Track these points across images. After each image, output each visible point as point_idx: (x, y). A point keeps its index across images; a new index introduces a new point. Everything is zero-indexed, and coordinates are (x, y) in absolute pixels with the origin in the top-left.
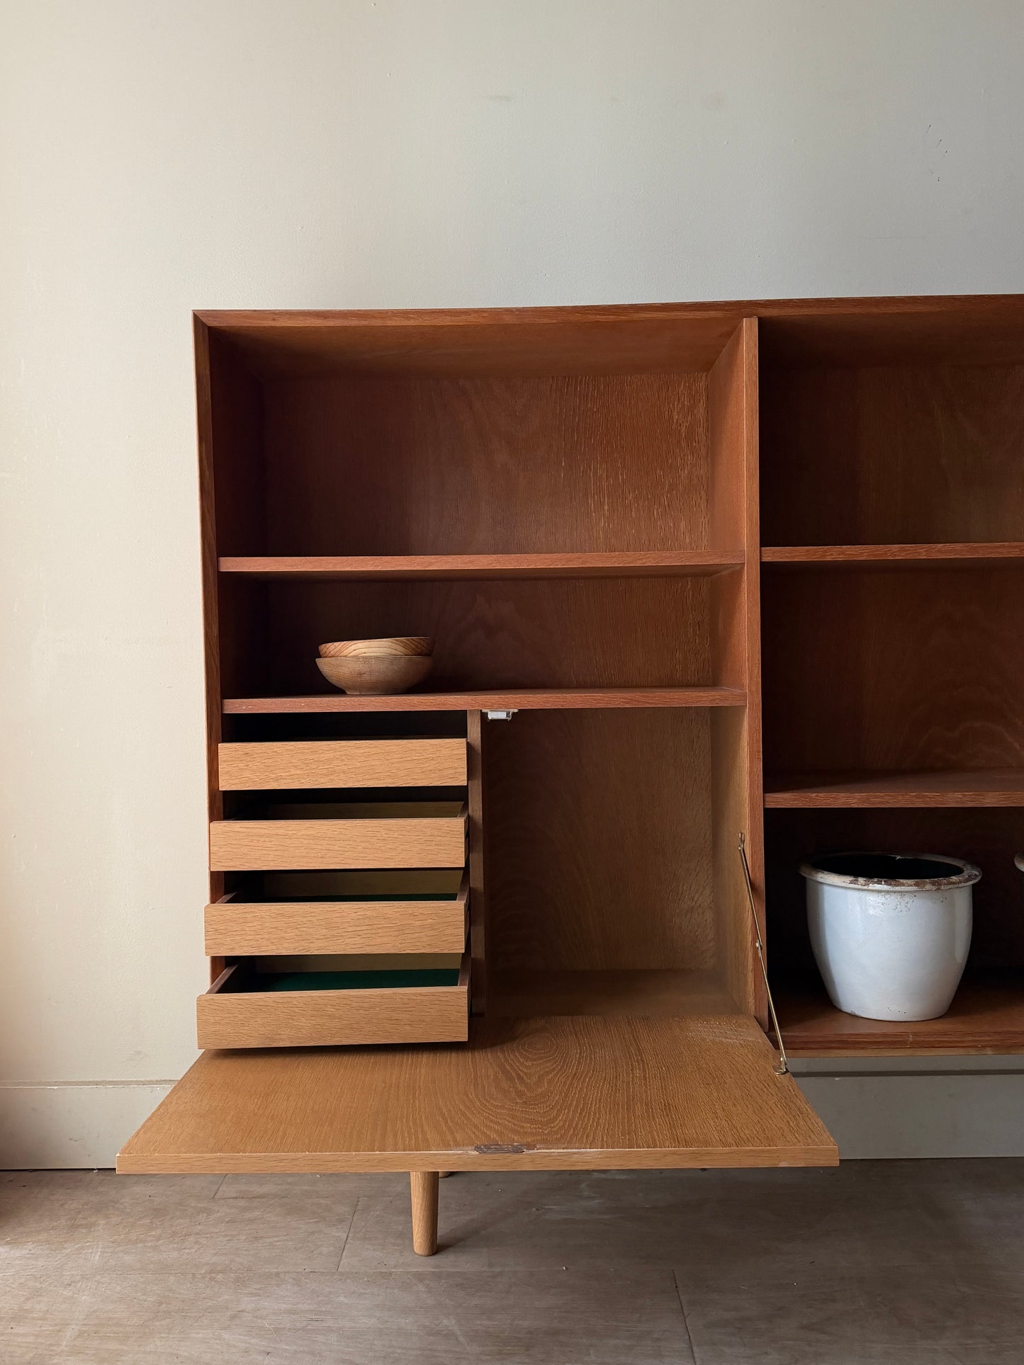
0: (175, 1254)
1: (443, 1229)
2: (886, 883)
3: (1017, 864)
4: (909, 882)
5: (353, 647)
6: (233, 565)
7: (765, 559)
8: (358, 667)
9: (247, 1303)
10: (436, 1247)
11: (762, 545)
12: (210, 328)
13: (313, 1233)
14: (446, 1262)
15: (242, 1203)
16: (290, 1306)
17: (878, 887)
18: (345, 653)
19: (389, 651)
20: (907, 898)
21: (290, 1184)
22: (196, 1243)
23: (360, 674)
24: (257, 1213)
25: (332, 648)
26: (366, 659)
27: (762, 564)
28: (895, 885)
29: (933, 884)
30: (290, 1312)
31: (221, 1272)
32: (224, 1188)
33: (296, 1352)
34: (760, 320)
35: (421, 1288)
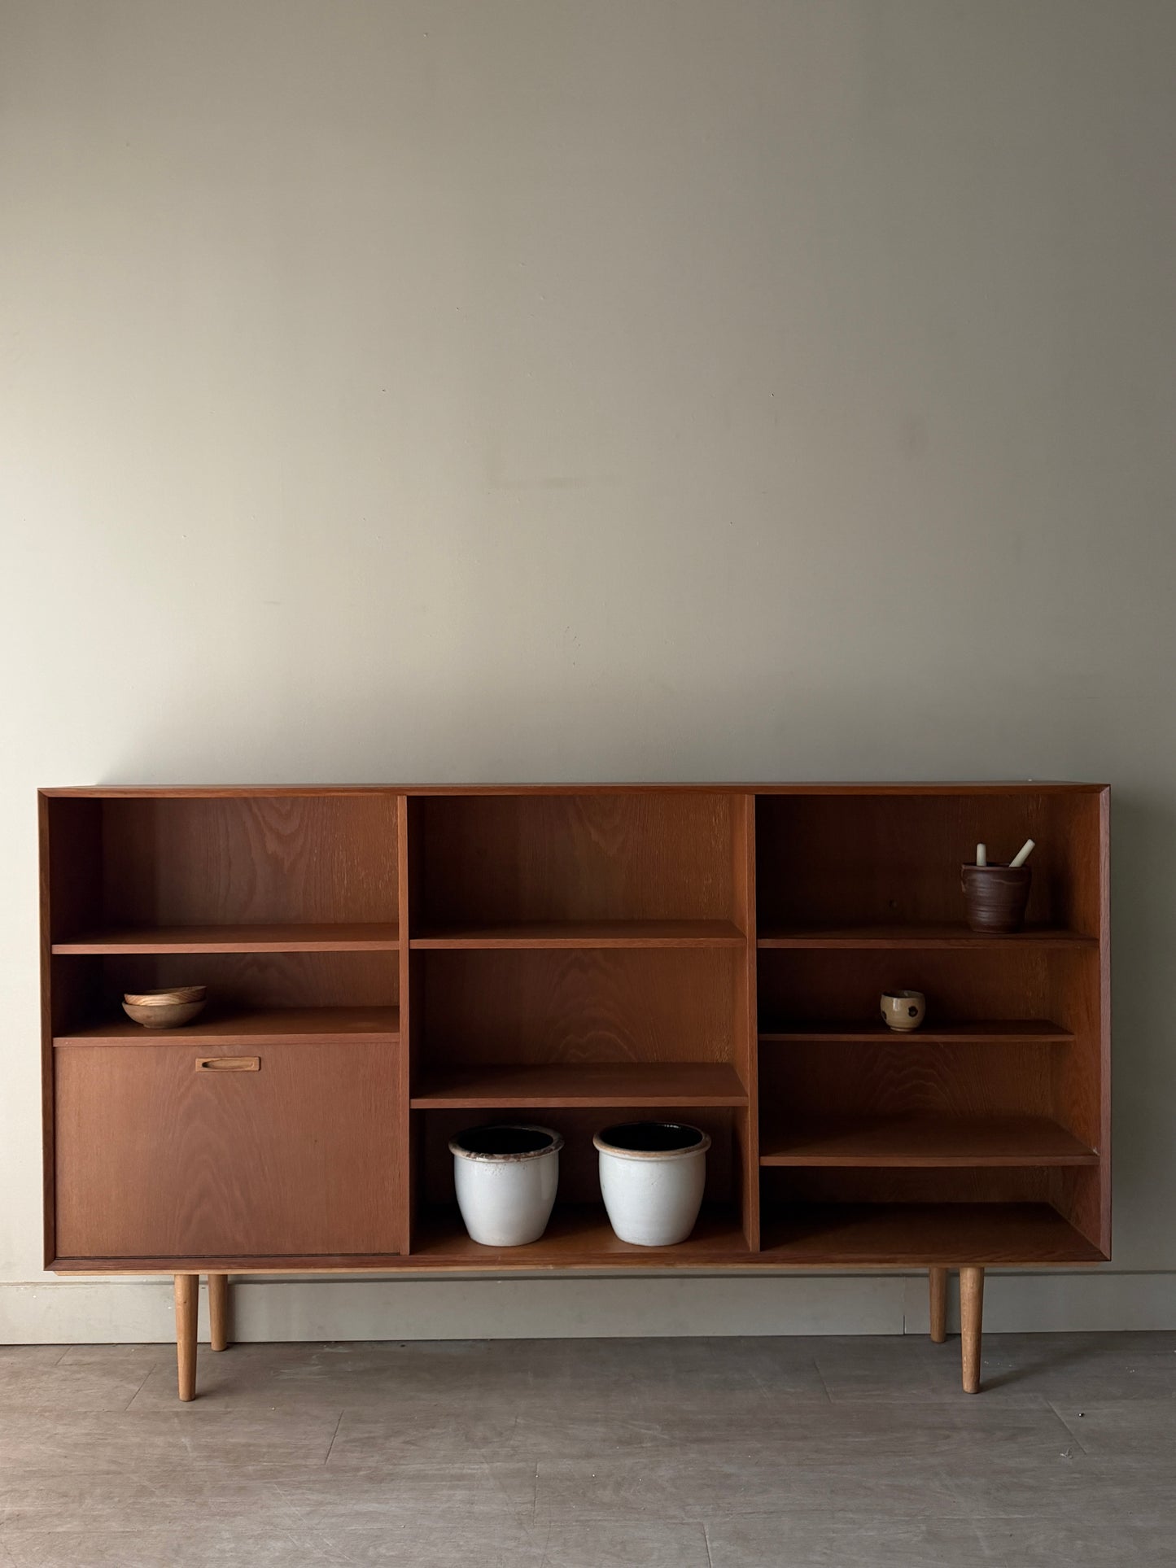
0: (21, 1400)
1: (201, 1384)
2: (486, 1157)
3: (595, 1143)
4: (500, 1156)
5: (144, 1000)
6: (61, 949)
7: (413, 947)
8: (147, 1013)
9: (61, 1429)
10: (193, 1396)
11: (410, 938)
12: (49, 798)
13: (117, 1387)
14: (198, 1405)
15: (75, 1368)
16: (87, 1431)
17: (481, 1159)
18: (138, 1003)
19: (169, 1002)
20: (500, 1166)
21: (111, 1355)
22: (37, 1393)
23: (148, 1017)
24: (83, 1375)
25: (131, 998)
26: (152, 1008)
27: (410, 950)
28: (492, 1159)
29: (515, 1157)
30: (88, 1434)
31: (49, 1411)
32: (65, 1358)
33: (83, 1456)
34: (408, 797)
35: (176, 1420)
